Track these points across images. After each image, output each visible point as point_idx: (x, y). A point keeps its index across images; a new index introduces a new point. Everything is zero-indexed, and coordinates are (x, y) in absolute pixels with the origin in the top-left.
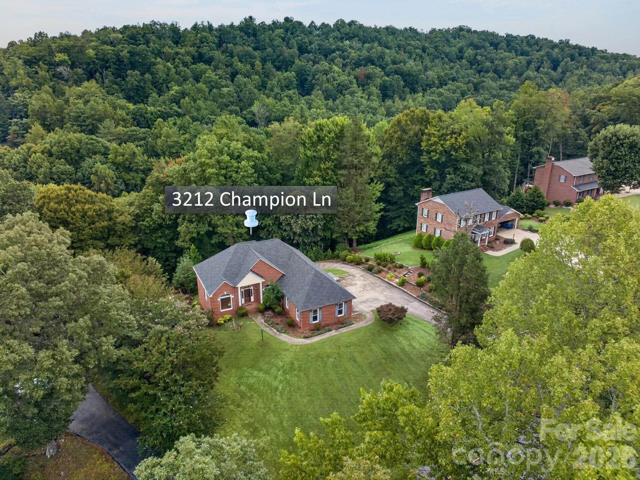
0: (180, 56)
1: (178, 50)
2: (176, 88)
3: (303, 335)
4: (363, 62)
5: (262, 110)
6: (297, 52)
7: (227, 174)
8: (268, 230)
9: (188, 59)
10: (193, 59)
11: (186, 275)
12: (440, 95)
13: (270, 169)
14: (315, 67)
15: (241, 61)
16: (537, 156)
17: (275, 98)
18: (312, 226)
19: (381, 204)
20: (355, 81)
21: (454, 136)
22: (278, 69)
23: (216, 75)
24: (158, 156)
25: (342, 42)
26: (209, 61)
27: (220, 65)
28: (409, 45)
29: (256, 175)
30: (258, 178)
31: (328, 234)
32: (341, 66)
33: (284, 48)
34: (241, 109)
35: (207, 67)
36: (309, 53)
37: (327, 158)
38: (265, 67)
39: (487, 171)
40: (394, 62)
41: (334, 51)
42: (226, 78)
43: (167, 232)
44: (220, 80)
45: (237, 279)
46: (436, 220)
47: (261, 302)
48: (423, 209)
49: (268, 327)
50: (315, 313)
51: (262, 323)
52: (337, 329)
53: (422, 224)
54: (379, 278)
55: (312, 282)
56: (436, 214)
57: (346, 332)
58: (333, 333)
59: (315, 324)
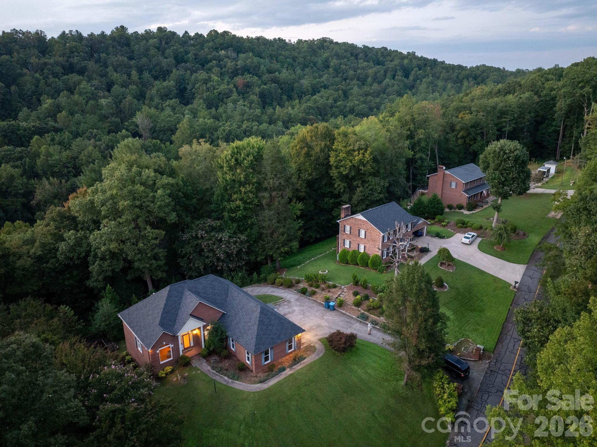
0: (49, 66)
1: (46, 60)
2: (49, 101)
3: (257, 380)
4: (240, 71)
5: (146, 121)
6: (174, 62)
7: (142, 205)
8: (188, 258)
9: (58, 69)
10: (63, 68)
11: (107, 322)
12: (315, 101)
13: (186, 195)
14: (193, 77)
15: (116, 71)
16: (419, 161)
17: (157, 108)
18: (236, 249)
19: (299, 221)
20: (234, 89)
21: (361, 152)
22: (156, 78)
23: (92, 86)
24: (37, 176)
25: (217, 52)
26: (82, 72)
27: (94, 76)
28: (281, 55)
29: (173, 203)
30: (175, 206)
31: (253, 258)
32: (219, 75)
33: (160, 57)
34: (121, 120)
35: (81, 77)
36: (186, 62)
37: (247, 182)
38: (142, 76)
39: (392, 182)
40: (270, 72)
41: (210, 61)
42: (101, 89)
43: (75, 273)
44: (96, 91)
45: (176, 326)
46: (359, 236)
47: (203, 347)
48: (345, 226)
49: (217, 375)
50: (267, 353)
51: (209, 370)
52: (291, 366)
53: (344, 240)
54: (314, 300)
55: (259, 321)
56: (359, 230)
57: (301, 368)
58: (288, 372)
59: (267, 364)
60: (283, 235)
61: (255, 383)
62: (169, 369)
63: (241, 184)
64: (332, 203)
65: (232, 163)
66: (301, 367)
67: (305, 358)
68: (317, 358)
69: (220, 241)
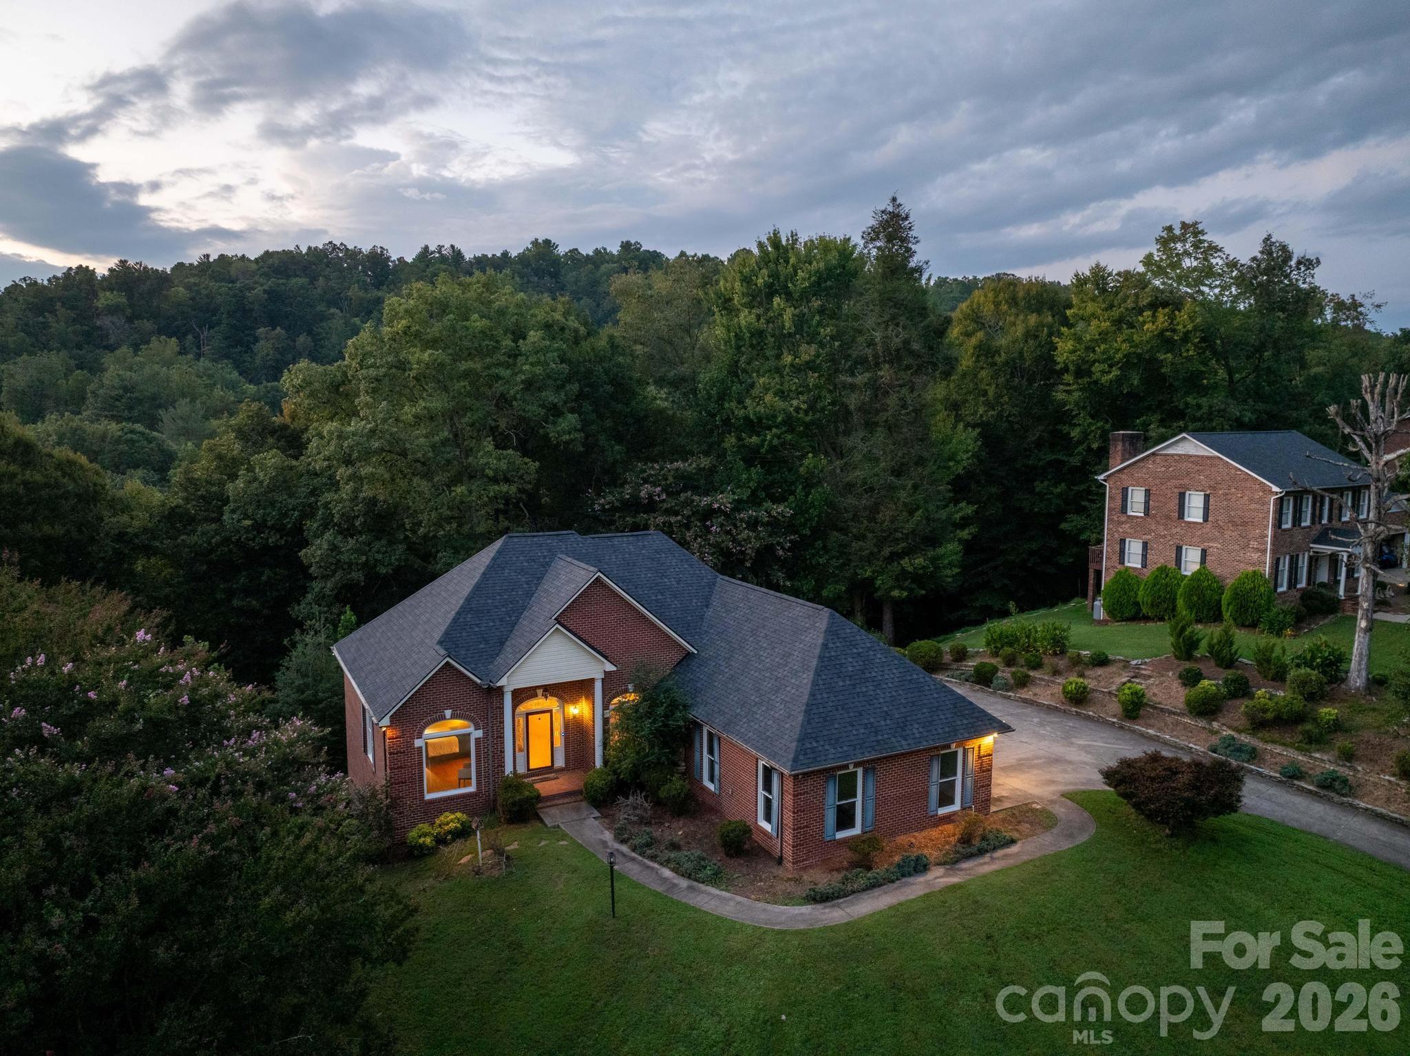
19: (963, 505)
45: (499, 660)
46: (1181, 515)
47: (599, 763)
48: (1125, 491)
49: (633, 859)
50: (847, 789)
51: (604, 843)
52: (951, 862)
53: (1123, 542)
54: (1025, 701)
55: (821, 658)
56: (1182, 496)
57: (998, 872)
58: (937, 878)
59: (844, 841)
60: (911, 513)
61: (789, 899)
62: (451, 820)
63: (784, 340)
64: (1059, 496)
65: (760, 281)
66: (995, 866)
67: (1013, 842)
68: (1066, 845)
69: (709, 513)
